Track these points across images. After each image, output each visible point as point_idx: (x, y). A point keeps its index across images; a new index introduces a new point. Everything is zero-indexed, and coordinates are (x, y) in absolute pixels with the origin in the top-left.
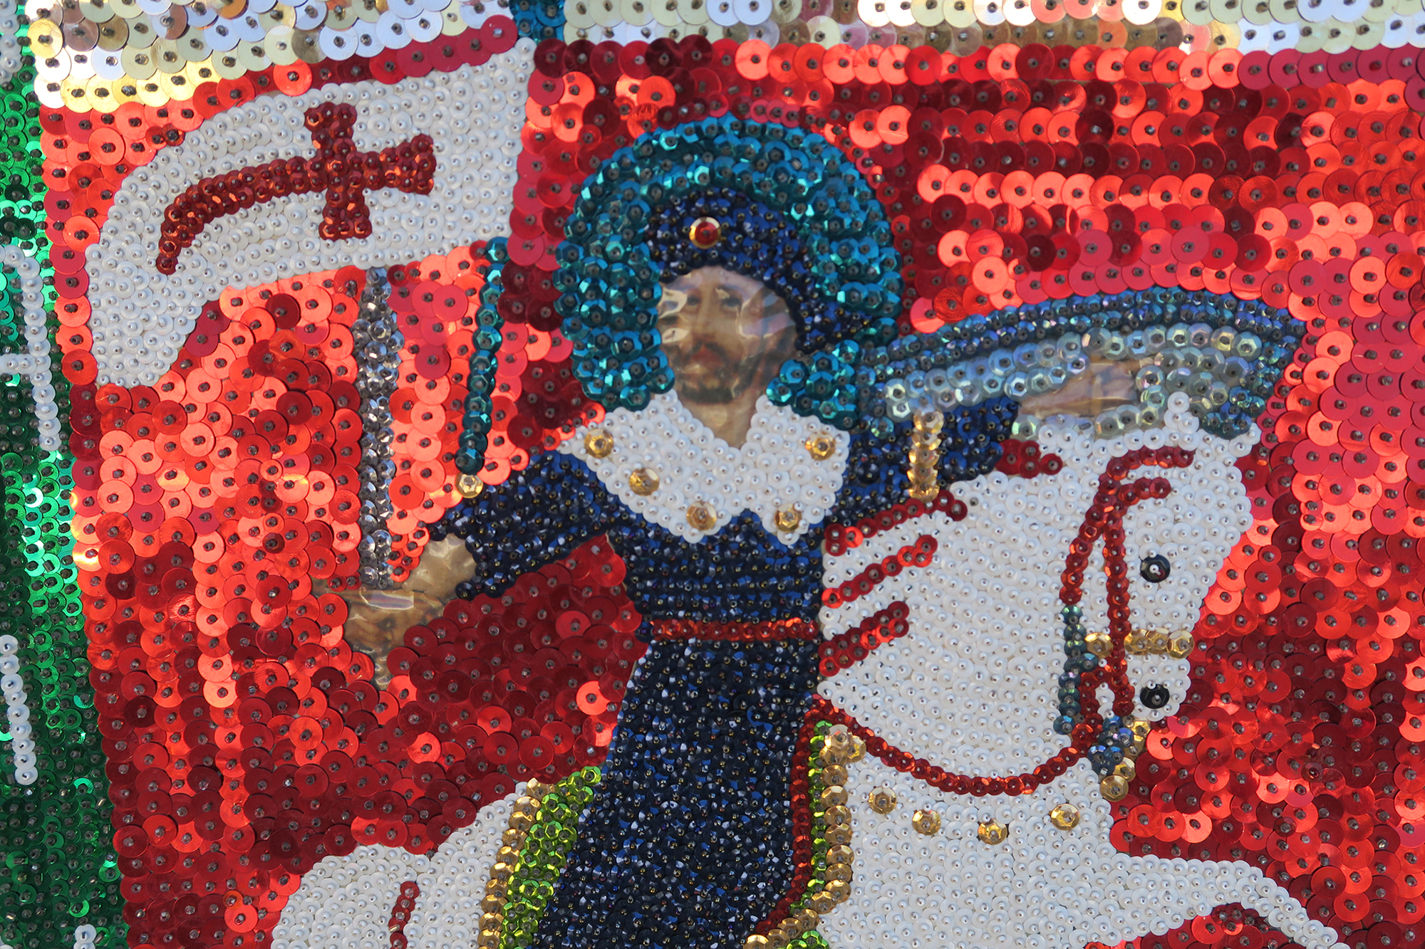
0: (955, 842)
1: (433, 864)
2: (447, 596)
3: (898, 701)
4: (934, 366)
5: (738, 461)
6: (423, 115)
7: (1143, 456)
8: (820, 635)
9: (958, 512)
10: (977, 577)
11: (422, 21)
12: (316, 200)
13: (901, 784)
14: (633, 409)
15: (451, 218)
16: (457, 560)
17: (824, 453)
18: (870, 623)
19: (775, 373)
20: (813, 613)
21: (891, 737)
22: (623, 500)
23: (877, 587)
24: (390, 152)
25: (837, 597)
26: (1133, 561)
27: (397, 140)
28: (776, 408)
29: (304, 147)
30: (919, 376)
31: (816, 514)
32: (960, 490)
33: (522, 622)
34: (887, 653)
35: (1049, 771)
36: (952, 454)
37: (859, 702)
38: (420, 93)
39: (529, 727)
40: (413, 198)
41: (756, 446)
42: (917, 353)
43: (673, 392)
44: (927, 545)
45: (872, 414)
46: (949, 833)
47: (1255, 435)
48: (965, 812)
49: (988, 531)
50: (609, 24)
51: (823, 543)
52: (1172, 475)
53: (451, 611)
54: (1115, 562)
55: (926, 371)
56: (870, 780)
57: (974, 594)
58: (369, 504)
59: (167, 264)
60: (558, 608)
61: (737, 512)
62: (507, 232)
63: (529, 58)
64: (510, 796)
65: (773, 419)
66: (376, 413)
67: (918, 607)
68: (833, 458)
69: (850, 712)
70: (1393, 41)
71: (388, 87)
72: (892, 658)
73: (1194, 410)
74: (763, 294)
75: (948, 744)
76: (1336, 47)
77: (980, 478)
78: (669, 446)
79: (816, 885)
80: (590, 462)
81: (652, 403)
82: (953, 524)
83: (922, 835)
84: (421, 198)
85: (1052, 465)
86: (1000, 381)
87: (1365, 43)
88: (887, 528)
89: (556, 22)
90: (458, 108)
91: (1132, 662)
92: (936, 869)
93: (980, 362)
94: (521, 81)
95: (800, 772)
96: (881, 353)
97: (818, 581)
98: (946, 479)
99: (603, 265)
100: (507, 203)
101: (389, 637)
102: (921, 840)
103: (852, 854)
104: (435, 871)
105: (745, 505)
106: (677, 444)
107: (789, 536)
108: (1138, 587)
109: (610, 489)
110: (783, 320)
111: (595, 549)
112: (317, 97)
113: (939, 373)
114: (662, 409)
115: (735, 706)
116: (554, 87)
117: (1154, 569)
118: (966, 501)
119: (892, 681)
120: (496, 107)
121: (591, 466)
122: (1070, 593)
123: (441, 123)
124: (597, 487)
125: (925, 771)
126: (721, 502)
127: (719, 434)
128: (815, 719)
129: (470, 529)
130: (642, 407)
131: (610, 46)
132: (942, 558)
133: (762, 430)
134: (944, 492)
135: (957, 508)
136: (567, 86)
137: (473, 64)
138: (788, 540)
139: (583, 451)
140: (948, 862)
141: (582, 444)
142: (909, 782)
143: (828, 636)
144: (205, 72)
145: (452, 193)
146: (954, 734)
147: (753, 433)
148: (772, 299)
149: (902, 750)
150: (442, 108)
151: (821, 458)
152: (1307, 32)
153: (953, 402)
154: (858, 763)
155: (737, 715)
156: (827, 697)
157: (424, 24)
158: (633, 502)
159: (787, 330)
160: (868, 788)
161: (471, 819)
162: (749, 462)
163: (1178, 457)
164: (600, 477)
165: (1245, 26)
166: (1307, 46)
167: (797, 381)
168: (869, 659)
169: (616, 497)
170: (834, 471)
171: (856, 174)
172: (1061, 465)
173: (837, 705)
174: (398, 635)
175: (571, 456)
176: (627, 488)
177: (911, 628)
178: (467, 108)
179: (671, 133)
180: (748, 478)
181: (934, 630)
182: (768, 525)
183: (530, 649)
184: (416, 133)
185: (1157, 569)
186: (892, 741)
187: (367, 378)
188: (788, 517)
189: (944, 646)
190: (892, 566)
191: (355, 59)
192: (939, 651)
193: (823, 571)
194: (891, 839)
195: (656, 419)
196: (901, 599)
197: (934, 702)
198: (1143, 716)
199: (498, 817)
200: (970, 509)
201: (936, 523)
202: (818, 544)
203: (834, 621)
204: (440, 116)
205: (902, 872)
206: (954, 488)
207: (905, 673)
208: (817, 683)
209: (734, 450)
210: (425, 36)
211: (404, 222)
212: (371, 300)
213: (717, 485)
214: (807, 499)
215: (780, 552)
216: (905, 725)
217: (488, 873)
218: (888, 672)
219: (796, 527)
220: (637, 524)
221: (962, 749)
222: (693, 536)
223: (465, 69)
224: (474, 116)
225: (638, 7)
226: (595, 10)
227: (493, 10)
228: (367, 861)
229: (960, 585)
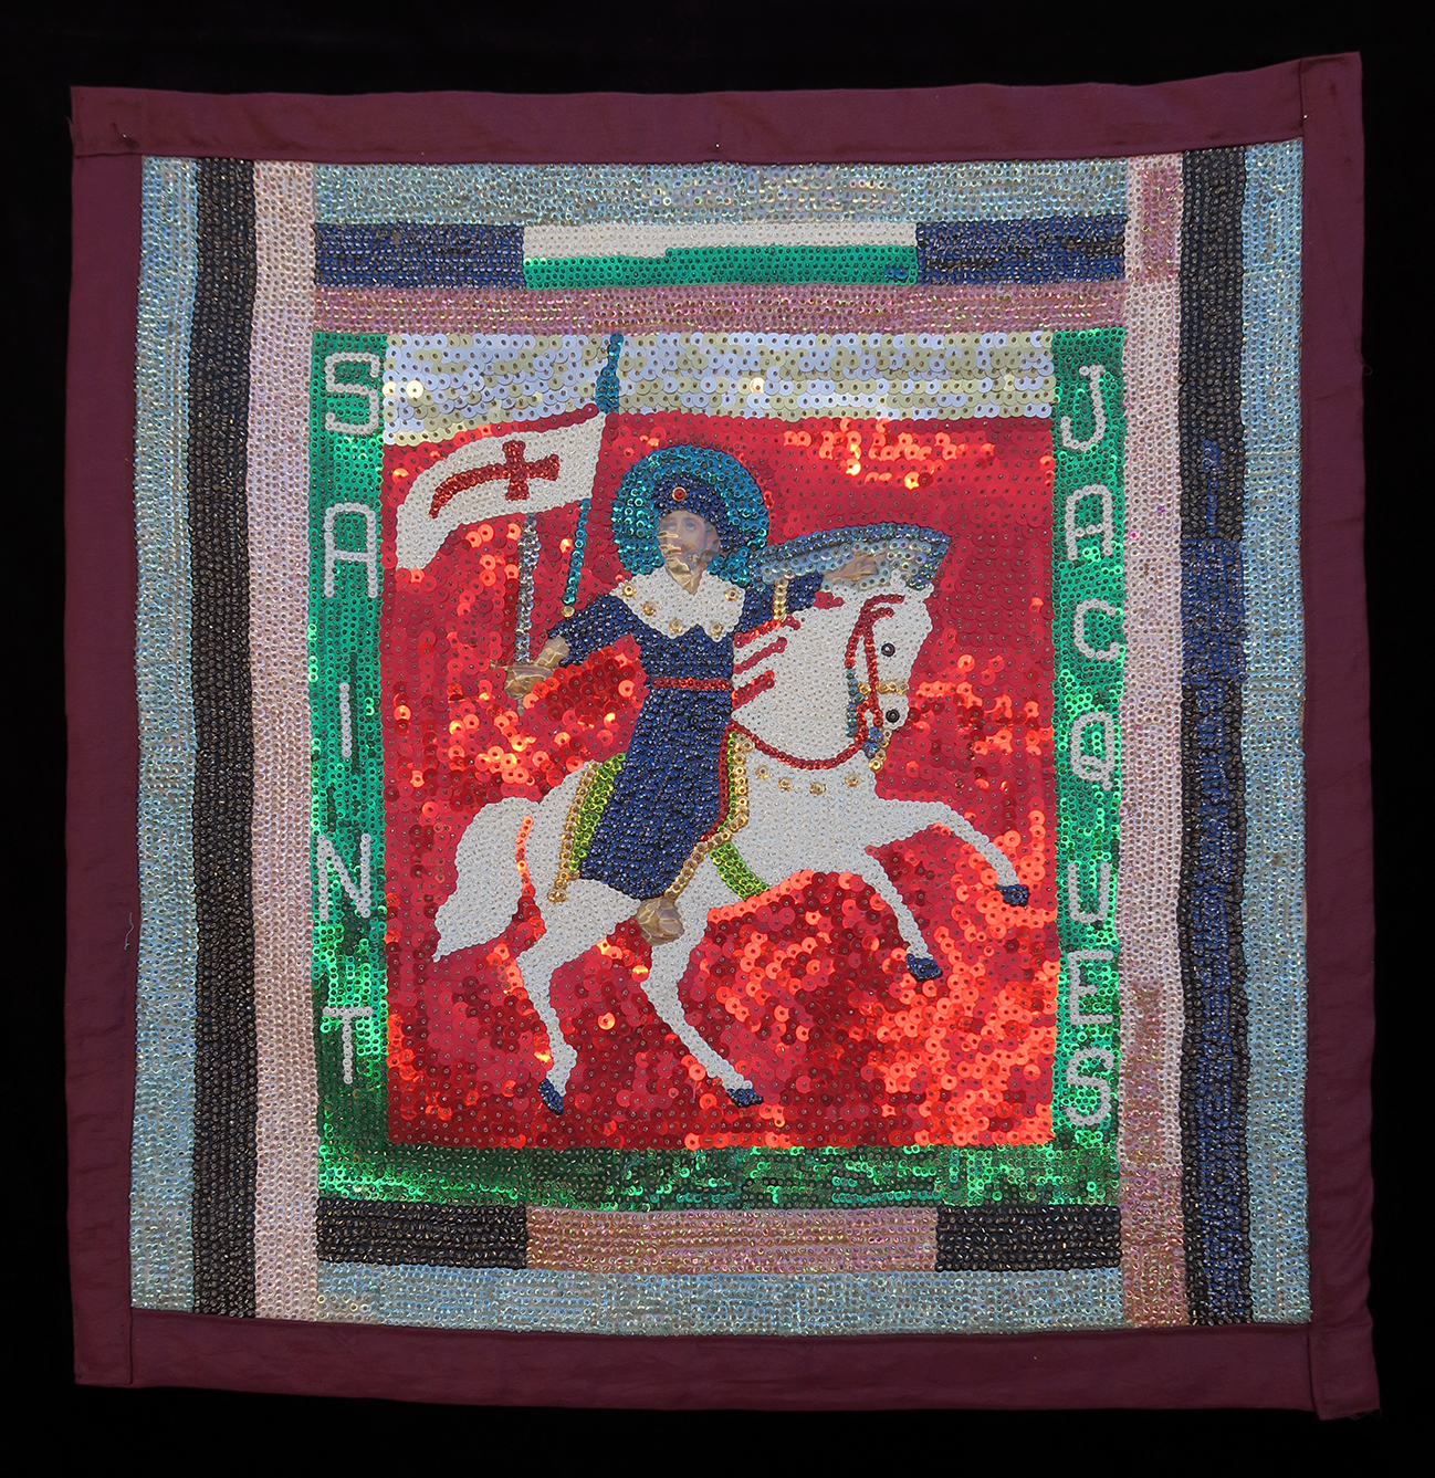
0: (799, 794)
1: (540, 807)
2: (555, 666)
3: (770, 722)
4: (783, 559)
5: (693, 601)
6: (555, 446)
7: (882, 598)
8: (733, 688)
9: (796, 626)
10: (805, 656)
12: (506, 483)
13: (773, 763)
14: (645, 574)
15: (565, 491)
16: (560, 650)
17: (733, 599)
18: (755, 682)
19: (711, 560)
20: (729, 677)
21: (767, 740)
22: (640, 618)
23: (759, 663)
24: (540, 462)
25: (740, 669)
26: (877, 645)
27: (542, 457)
28: (711, 576)
29: (502, 460)
30: (775, 563)
31: (730, 627)
32: (797, 615)
34: (764, 696)
35: (844, 756)
36: (792, 598)
37: (751, 721)
38: (554, 436)
40: (548, 482)
41: (701, 594)
43: (663, 568)
44: (782, 640)
45: (755, 581)
46: (796, 788)
47: (930, 588)
48: (804, 778)
49: (810, 634)
50: (638, 406)
51: (734, 641)
52: (894, 607)
54: (870, 651)
55: (780, 561)
56: (757, 762)
57: (805, 665)
59: (434, 514)
61: (693, 625)
62: (590, 496)
63: (603, 420)
65: (710, 581)
67: (778, 674)
68: (738, 601)
69: (747, 727)
70: (979, 415)
71: (540, 434)
72: (766, 699)
73: (903, 577)
74: (705, 523)
75: (794, 743)
76: (954, 418)
77: (806, 610)
78: (661, 592)
79: (731, 817)
80: (625, 599)
81: (654, 572)
82: (794, 631)
83: (783, 789)
84: (552, 482)
85: (839, 602)
86: (814, 566)
87: (967, 416)
88: (763, 634)
89: (615, 406)
90: (571, 443)
91: (881, 698)
92: (790, 808)
93: (805, 557)
94: (599, 430)
95: (724, 758)
97: (731, 661)
98: (790, 611)
100: (591, 483)
101: (525, 688)
102: (782, 793)
103: (748, 802)
104: (541, 811)
105: (696, 622)
107: (717, 637)
108: (881, 659)
109: (634, 612)
110: (714, 537)
112: (508, 438)
113: (786, 562)
114: (658, 575)
116: (613, 433)
117: (887, 649)
118: (800, 621)
119: (767, 710)
120: (588, 442)
121: (625, 601)
122: (849, 664)
123: (563, 449)
124: (627, 611)
125: (783, 757)
126: (685, 621)
127: (684, 588)
128: (730, 730)
130: (649, 574)
131: (638, 414)
132: (789, 647)
133: (705, 587)
134: (789, 616)
135: (795, 624)
137: (578, 423)
138: (717, 639)
139: (622, 594)
140: (796, 804)
141: (621, 591)
142: (776, 763)
143: (736, 688)
144: (460, 427)
145: (566, 479)
146: (798, 738)
147: (701, 587)
148: (709, 526)
149: (773, 747)
150: (563, 442)
151: (732, 601)
152: (941, 412)
153: (792, 576)
154: (752, 754)
156: (736, 719)
157: (558, 407)
158: (644, 618)
159: (716, 541)
160: (756, 767)
162: (698, 601)
163: (898, 599)
164: (629, 607)
165: (914, 409)
166: (942, 417)
167: (721, 564)
168: (756, 699)
169: (637, 616)
170: (737, 608)
172: (843, 603)
173: (741, 723)
174: (531, 687)
175: (616, 597)
176: (641, 612)
177: (775, 685)
178: (574, 442)
179: (664, 452)
180: (698, 610)
181: (786, 685)
182: (707, 632)
184: (551, 453)
185: (889, 650)
186: (767, 742)
188: (717, 628)
189: (791, 692)
190: (766, 653)
191: (527, 422)
193: (733, 655)
194: (768, 793)
195: (655, 580)
196: (770, 669)
197: (787, 721)
198: (889, 727)
199: (574, 779)
200: (801, 624)
201: (786, 632)
202: (731, 642)
203: (739, 681)
204: (562, 446)
205: (774, 811)
206: (794, 614)
207: (773, 706)
208: (731, 713)
209: (691, 596)
210: (558, 412)
211: (543, 493)
212: (527, 527)
213: (684, 612)
214: (725, 620)
215: (713, 646)
217: (568, 810)
218: (764, 705)
219: (720, 633)
220: (648, 629)
221: (802, 746)
222: (673, 636)
223: (574, 426)
224: (578, 446)
225: (651, 399)
226: (633, 401)
227: (588, 401)
228: (507, 806)
229: (798, 661)
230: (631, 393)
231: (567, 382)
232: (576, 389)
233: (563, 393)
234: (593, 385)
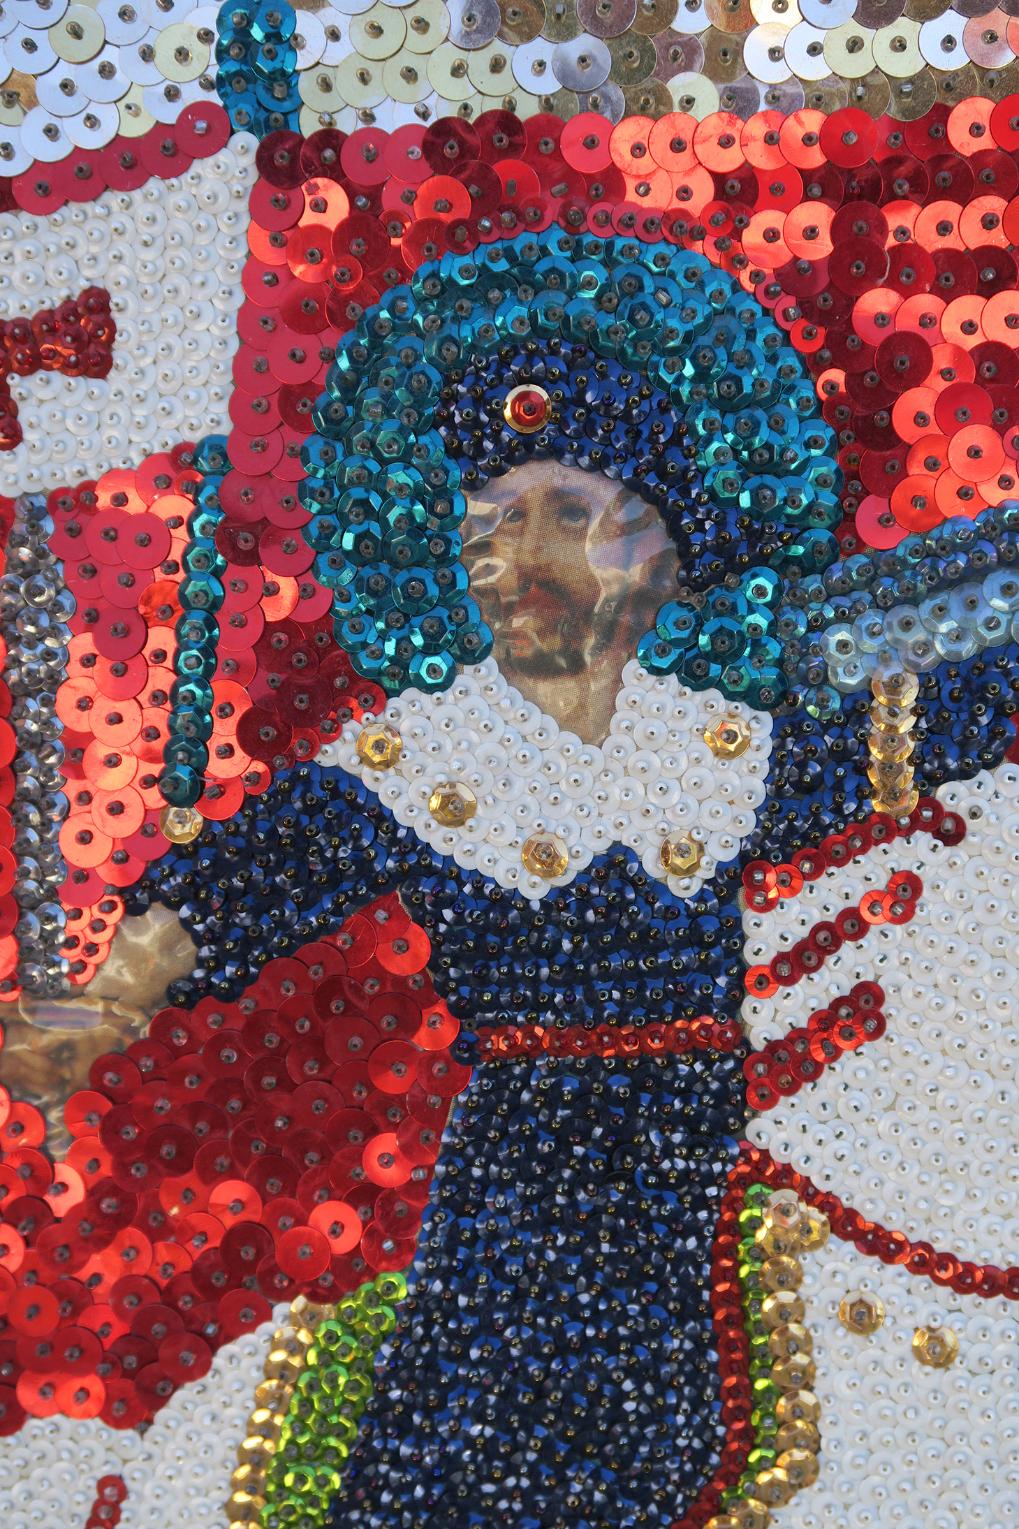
0: (984, 1379)
1: (147, 1445)
2: (155, 1003)
3: (877, 1148)
4: (898, 602)
5: (598, 766)
6: (94, 258)
8: (746, 1043)
9: (951, 832)
10: (989, 935)
11: (89, 118)
13: (890, 1284)
14: (430, 689)
15: (140, 413)
16: (167, 946)
17: (732, 747)
18: (825, 1020)
19: (649, 623)
20: (732, 1006)
21: (869, 1206)
22: (422, 835)
23: (830, 960)
24: (47, 317)
25: (769, 980)
27: (55, 298)
28: (653, 678)
30: (872, 618)
31: (726, 845)
32: (953, 796)
33: (272, 1040)
34: (853, 1068)
36: (934, 738)
37: (814, 1150)
38: (89, 226)
39: (289, 1211)
40: (83, 384)
41: (625, 740)
42: (871, 583)
43: (490, 661)
44: (907, 881)
45: (805, 682)
46: (972, 1362)
48: (996, 1329)
49: (1001, 859)
50: (367, 103)
51: (741, 892)
53: (161, 1026)
55: (887, 609)
56: (839, 1278)
57: (986, 963)
58: (30, 863)
60: (325, 1013)
61: (602, 847)
62: (226, 428)
63: (249, 160)
64: (266, 1327)
65: (651, 697)
66: (37, 717)
67: (898, 990)
68: (748, 754)
69: (801, 1169)
71: (40, 220)
72: (861, 1075)
74: (622, 500)
75: (960, 1216)
77: (983, 775)
78: (489, 745)
79: (762, 1459)
80: (367, 776)
81: (459, 679)
82: (945, 852)
83: (928, 1369)
84: (95, 384)
86: (1004, 620)
88: (840, 863)
89: (287, 106)
90: (146, 244)
92: (956, 1424)
93: (970, 591)
94: (239, 196)
95: (727, 1269)
96: (813, 583)
97: (734, 954)
98: (928, 781)
99: (374, 467)
100: (223, 383)
101: (67, 1074)
102: (925, 1377)
103: (817, 1407)
104: (149, 1457)
105: (614, 835)
106: (501, 742)
107: (686, 882)
109: (400, 816)
110: (656, 541)
111: (381, 915)
113: (907, 612)
114: (475, 687)
115: (617, 1164)
116: (288, 204)
118: (963, 813)
119: (864, 1113)
120: (203, 240)
121: (368, 782)
123: (122, 269)
124: (382, 817)
125: (929, 1263)
126: (576, 834)
127: (566, 724)
128: (744, 1181)
129: (187, 895)
130: (443, 687)
131: (371, 135)
132: (930, 905)
133: (635, 715)
134: (927, 800)
135: (949, 825)
136: (308, 199)
137: (165, 176)
138: (685, 888)
139: (355, 760)
140: (974, 1413)
141: (353, 748)
142: (903, 1280)
143: (759, 1045)
145: (141, 372)
146: (970, 1196)
147: (619, 718)
148: (639, 507)
149: (888, 1227)
150: (121, 246)
151: (731, 755)
153: (929, 659)
154: (820, 1253)
155: (618, 1179)
156: (762, 1144)
157: (92, 121)
158: (437, 838)
159: (663, 555)
160: (837, 1293)
161: (203, 1367)
162: (616, 767)
164: (383, 800)
167: (685, 634)
168: (826, 1078)
169: (410, 830)
170: (750, 776)
171: (757, 309)
173: (779, 1156)
174: (80, 1070)
175: (337, 769)
176: (426, 817)
177: (890, 1026)
178: (159, 243)
179: (466, 260)
180: (616, 793)
181: (927, 1027)
182: (653, 867)
183: (285, 1084)
184: (85, 285)
186: (871, 1214)
187: (21, 664)
188: (682, 852)
189: (944, 1052)
190: (853, 925)
192: (938, 1061)
193: (743, 938)
194: (879, 1377)
195: (467, 703)
196: (870, 978)
197: (934, 1145)
199: (246, 1362)
200: (970, 824)
201: (918, 852)
202: (732, 895)
203: (767, 1020)
204: (119, 258)
205: (900, 1433)
206: (943, 794)
207: (886, 1098)
208: (744, 1122)
209: (590, 748)
210: (95, 140)
211: (70, 423)
212: (23, 543)
213: (568, 806)
214: (707, 822)
215: (674, 909)
216: (890, 1188)
217: (233, 1455)
218: (856, 1098)
219: (696, 866)
220: (449, 872)
221: (985, 1221)
222: (535, 890)
223: (154, 185)
224: (171, 253)
225: (410, 75)
226: (346, 84)
227: (193, 94)
228: (43, 1444)
229: (963, 950)
230: (337, 53)
231: (118, 31)
232: (147, 54)
233: (107, 71)
234: (205, 36)
